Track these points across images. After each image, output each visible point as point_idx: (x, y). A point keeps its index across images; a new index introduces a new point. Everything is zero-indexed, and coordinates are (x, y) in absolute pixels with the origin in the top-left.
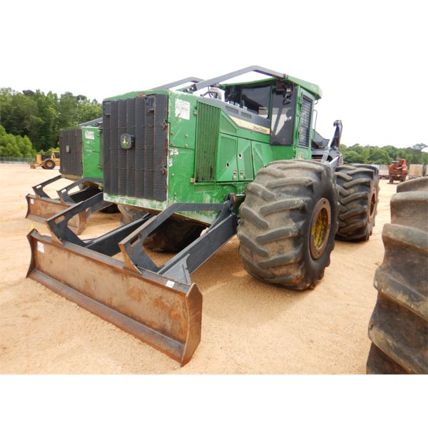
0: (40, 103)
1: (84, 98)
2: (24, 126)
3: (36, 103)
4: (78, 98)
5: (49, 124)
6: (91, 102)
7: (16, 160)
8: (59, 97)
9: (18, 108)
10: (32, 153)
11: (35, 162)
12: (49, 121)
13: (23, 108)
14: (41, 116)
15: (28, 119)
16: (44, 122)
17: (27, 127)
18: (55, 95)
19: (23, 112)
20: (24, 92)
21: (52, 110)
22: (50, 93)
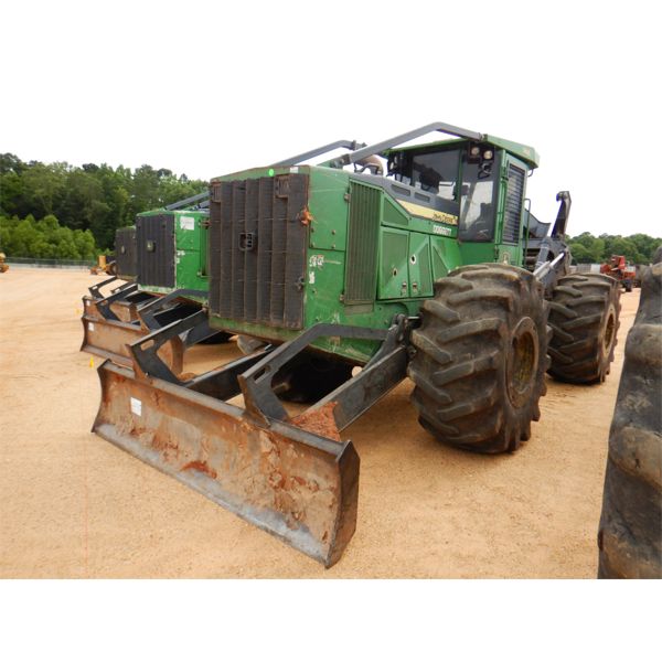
0: (106, 182)
1: (168, 173)
2: (83, 215)
3: (100, 182)
4: (160, 173)
5: (118, 212)
6: (178, 178)
7: (72, 264)
8: (133, 172)
9: (76, 191)
10: (94, 253)
11: (97, 265)
12: (119, 207)
13: (83, 190)
14: (107, 201)
15: (89, 205)
16: (111, 209)
17: (89, 217)
18: (128, 170)
19: (83, 196)
20: (84, 166)
21: (123, 192)
22: (121, 168)
